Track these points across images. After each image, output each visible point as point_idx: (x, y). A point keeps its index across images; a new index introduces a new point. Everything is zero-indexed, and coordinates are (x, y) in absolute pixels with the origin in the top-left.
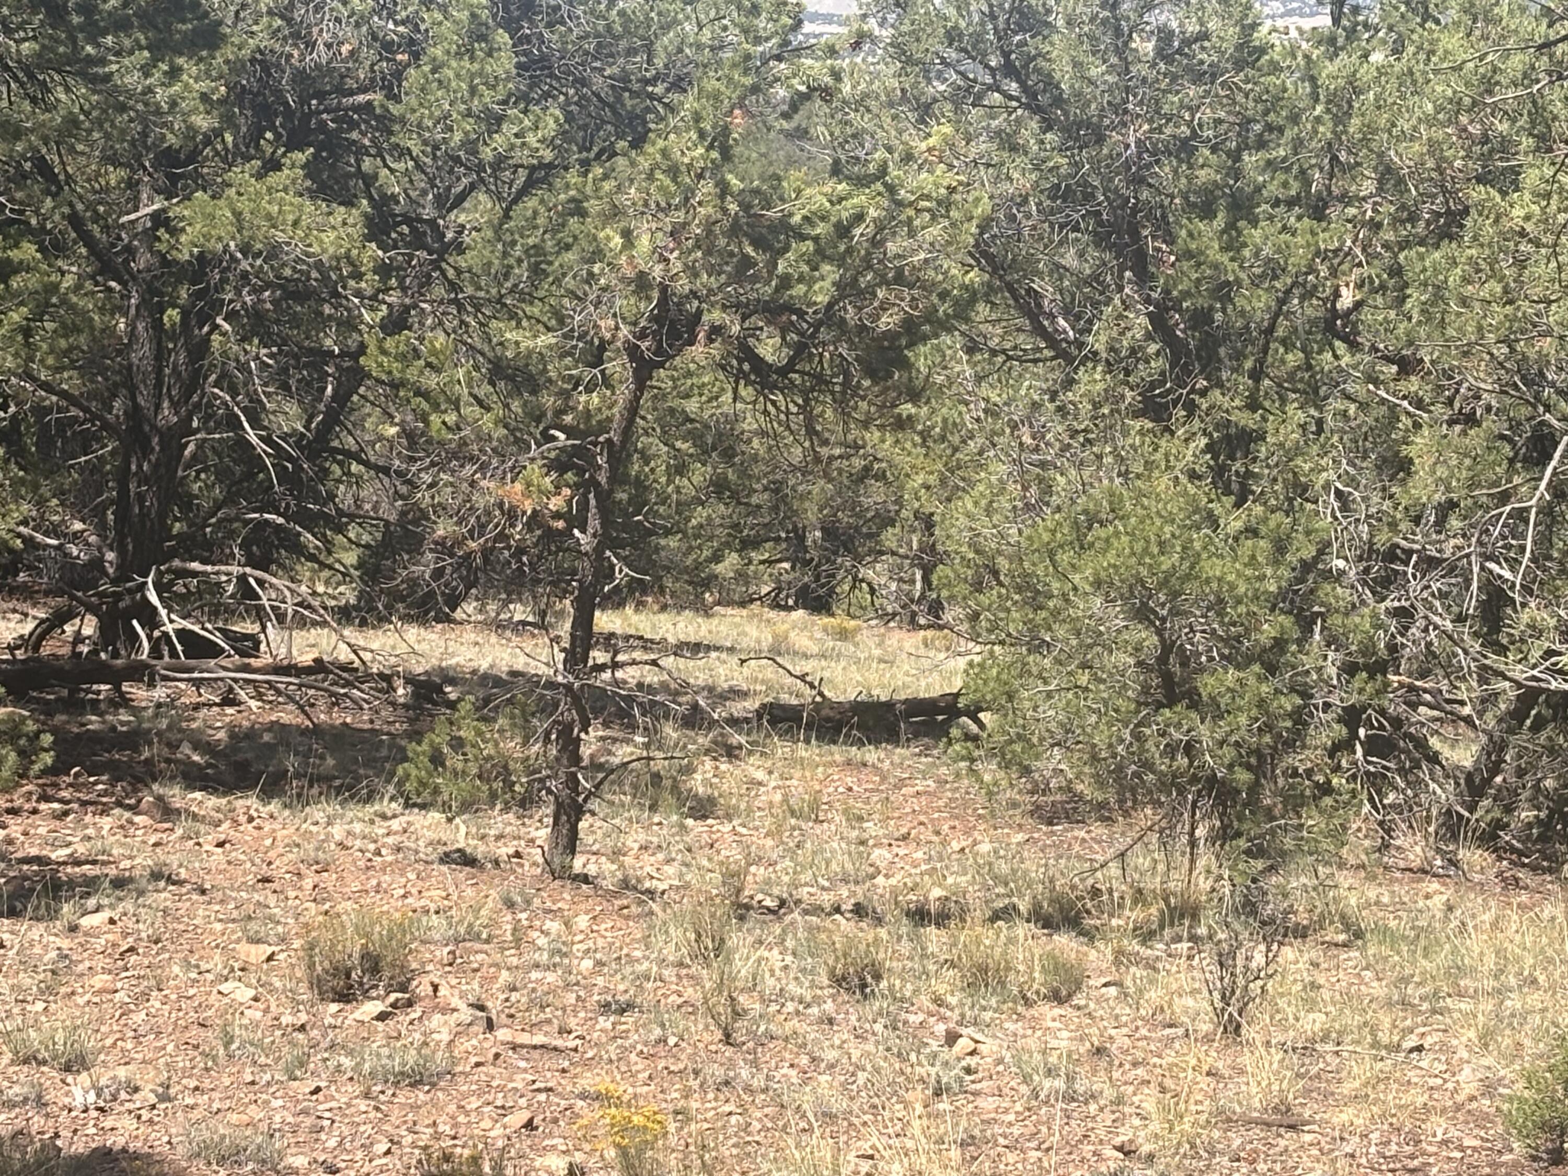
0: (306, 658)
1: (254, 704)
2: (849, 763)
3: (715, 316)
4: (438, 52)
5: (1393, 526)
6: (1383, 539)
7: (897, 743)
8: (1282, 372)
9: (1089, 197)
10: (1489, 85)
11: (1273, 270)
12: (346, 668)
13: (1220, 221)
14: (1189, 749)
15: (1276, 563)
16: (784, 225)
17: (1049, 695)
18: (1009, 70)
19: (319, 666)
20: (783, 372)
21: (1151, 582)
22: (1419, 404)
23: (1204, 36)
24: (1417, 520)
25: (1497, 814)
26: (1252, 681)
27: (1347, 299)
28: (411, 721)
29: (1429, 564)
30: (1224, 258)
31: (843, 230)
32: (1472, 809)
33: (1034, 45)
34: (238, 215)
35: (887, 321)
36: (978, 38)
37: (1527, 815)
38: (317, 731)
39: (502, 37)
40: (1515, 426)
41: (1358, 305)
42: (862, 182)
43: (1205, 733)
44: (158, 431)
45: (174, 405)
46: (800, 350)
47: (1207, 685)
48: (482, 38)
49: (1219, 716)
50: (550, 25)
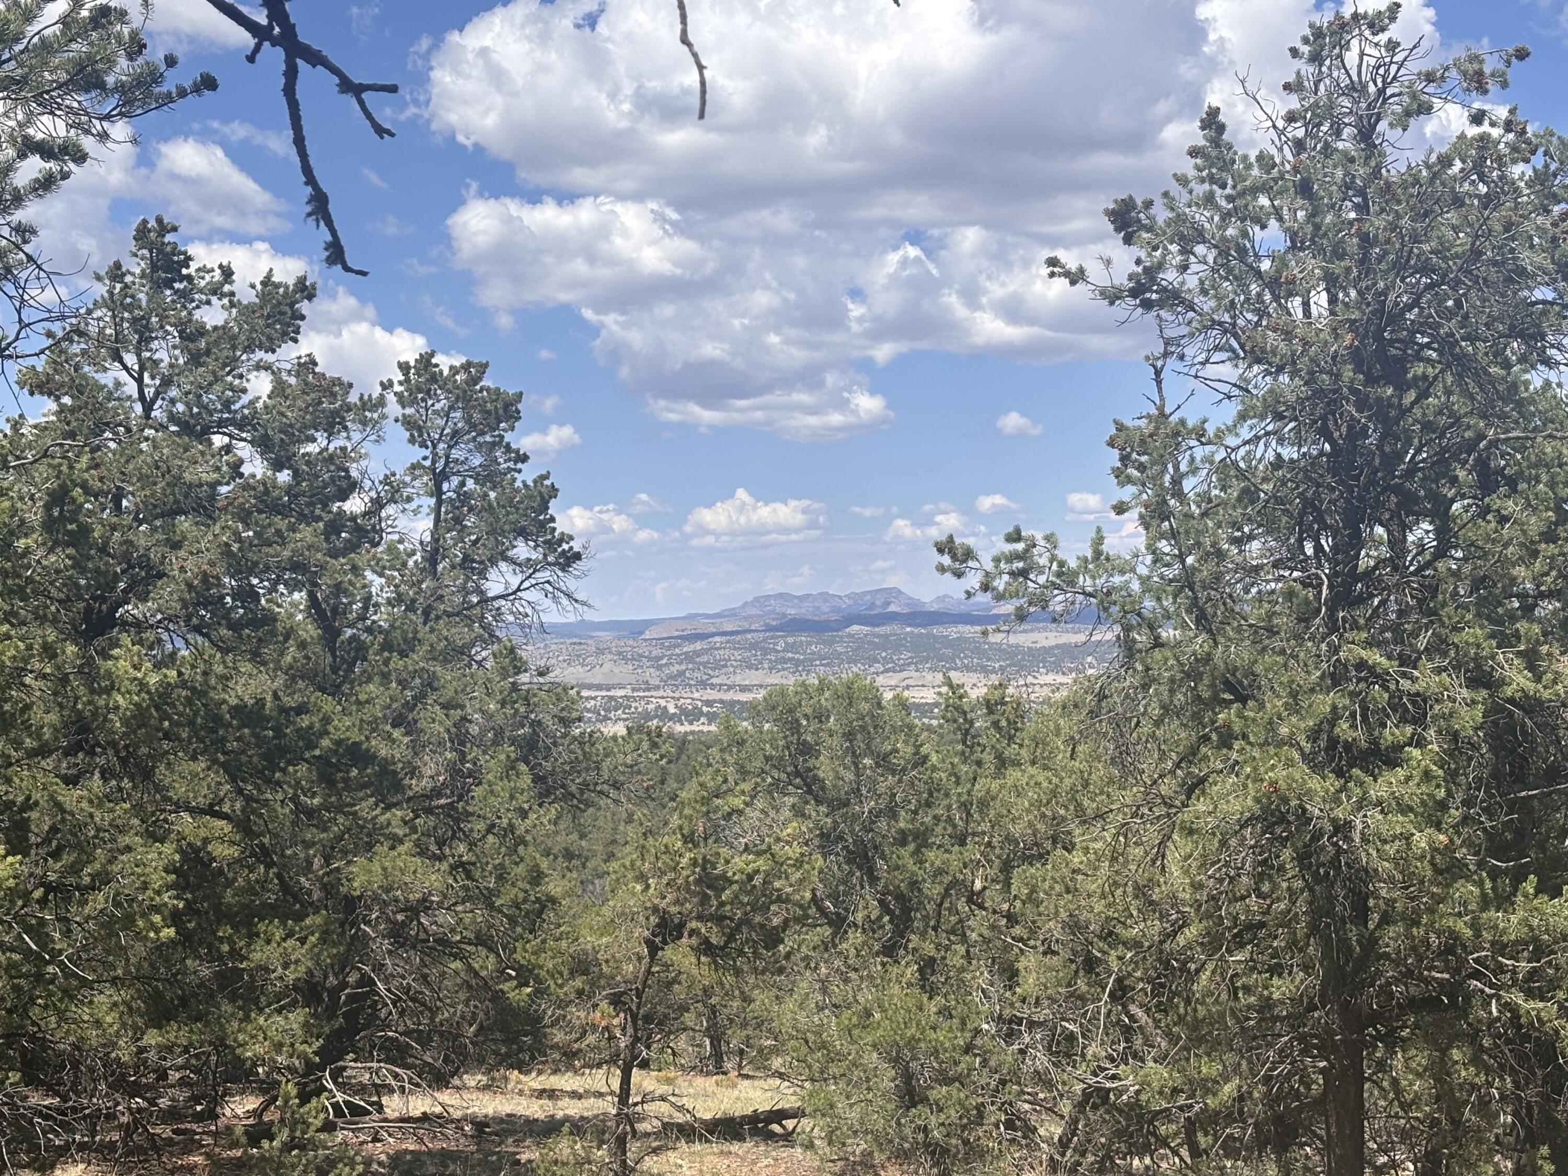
0: (417, 1113)
1: (391, 1140)
2: (722, 1152)
3: (694, 924)
4: (490, 777)
5: (1012, 1005)
6: (1007, 1013)
7: (744, 1140)
8: (949, 927)
9: (841, 838)
10: (1054, 793)
11: (940, 872)
12: (439, 1116)
13: (912, 847)
14: (925, 1130)
15: (962, 1030)
16: (723, 877)
17: (851, 1105)
18: (797, 774)
19: (425, 1117)
20: (722, 948)
21: (901, 1043)
22: (1021, 940)
23: (897, 751)
24: (1024, 1001)
25: (1077, 1157)
26: (955, 1092)
27: (978, 885)
28: (478, 1144)
29: (1032, 1025)
30: (915, 868)
31: (750, 878)
32: (1063, 1155)
33: (812, 763)
34: (384, 869)
35: (776, 921)
36: (781, 758)
37: (1090, 1158)
38: (430, 1153)
39: (523, 767)
40: (1075, 953)
41: (984, 888)
42: (759, 854)
43: (933, 1121)
44: (327, 990)
45: (336, 975)
46: (731, 938)
47: (933, 1095)
48: (513, 768)
49: (940, 1110)
50: (545, 758)
